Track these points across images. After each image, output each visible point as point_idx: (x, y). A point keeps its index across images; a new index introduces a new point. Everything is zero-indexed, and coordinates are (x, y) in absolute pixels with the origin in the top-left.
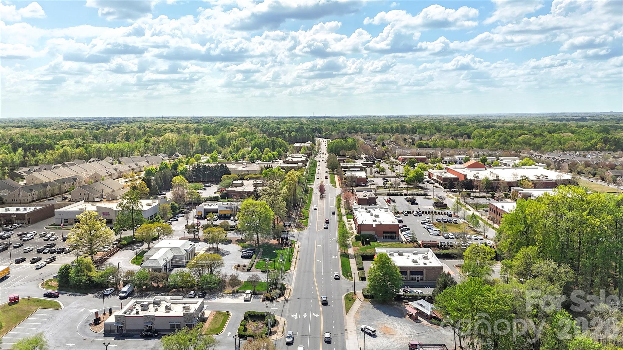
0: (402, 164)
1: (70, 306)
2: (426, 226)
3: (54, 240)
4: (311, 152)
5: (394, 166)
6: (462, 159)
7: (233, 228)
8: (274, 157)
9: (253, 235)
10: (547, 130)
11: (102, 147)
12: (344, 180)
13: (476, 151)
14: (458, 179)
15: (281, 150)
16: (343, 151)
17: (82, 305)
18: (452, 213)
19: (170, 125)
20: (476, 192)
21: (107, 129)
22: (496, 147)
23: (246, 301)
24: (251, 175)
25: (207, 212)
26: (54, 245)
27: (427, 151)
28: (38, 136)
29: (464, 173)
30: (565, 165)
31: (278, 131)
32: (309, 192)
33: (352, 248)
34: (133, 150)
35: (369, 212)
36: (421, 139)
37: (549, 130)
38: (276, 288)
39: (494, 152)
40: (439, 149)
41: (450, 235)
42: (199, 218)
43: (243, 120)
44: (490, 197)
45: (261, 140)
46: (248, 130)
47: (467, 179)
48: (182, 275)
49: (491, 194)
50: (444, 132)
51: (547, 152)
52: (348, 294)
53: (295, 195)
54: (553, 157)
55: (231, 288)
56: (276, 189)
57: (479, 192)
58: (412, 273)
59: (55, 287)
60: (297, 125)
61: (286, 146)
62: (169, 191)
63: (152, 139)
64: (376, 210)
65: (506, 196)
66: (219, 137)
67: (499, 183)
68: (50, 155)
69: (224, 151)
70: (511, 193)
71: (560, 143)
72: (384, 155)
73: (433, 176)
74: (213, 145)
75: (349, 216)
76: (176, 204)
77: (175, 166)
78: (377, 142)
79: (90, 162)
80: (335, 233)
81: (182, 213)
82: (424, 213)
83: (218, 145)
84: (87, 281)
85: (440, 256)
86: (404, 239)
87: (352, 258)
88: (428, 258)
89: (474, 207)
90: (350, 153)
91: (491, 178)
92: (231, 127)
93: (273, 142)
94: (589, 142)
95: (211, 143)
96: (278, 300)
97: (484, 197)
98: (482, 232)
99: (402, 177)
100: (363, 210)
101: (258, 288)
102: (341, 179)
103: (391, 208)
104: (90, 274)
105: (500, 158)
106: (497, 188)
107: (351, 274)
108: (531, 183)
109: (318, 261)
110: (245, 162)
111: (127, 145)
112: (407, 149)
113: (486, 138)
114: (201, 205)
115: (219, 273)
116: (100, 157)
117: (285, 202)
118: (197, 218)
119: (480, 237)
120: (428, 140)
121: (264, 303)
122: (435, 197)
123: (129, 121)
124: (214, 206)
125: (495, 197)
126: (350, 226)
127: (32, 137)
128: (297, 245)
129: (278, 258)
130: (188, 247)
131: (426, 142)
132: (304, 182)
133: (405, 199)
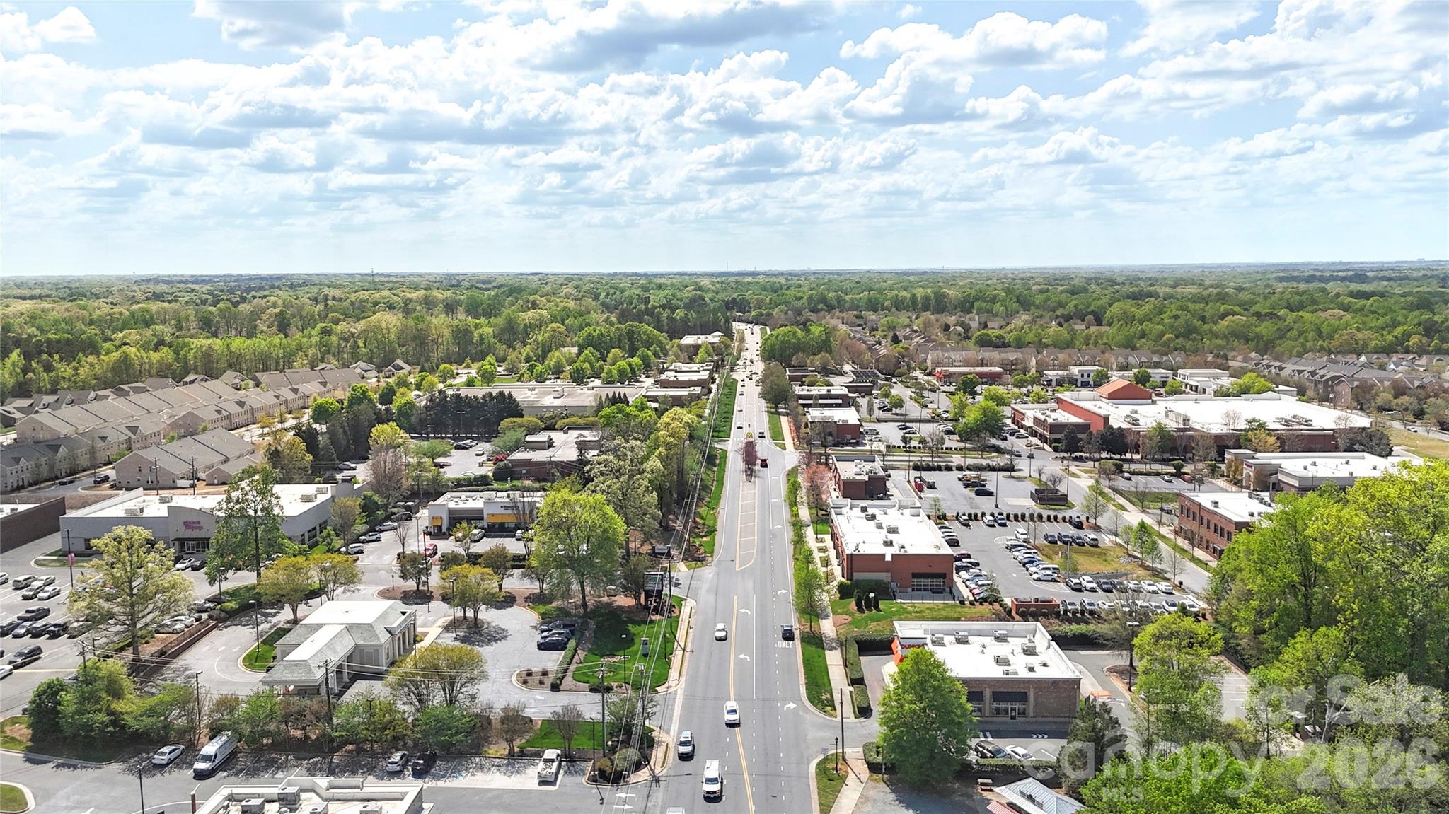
0: (942, 388)
1: (52, 802)
2: (1020, 555)
3: (49, 597)
4: (723, 359)
5: (926, 393)
6: (1089, 376)
7: (520, 560)
8: (633, 370)
9: (570, 583)
10: (1285, 304)
11: (216, 348)
12: (803, 430)
13: (1121, 355)
14: (1088, 426)
15: (650, 354)
16: (801, 355)
17: (87, 798)
18: (1083, 519)
19: (387, 293)
20: (1135, 462)
21: (236, 304)
22: (1165, 344)
23: (544, 781)
24: (573, 419)
25: (454, 519)
26: (45, 613)
27: (1003, 355)
28: (70, 319)
29: (1103, 412)
30: (1345, 390)
31: (643, 307)
32: (718, 462)
33: (831, 618)
34: (293, 354)
35: (873, 517)
36: (985, 326)
37: (1288, 303)
38: (627, 743)
39: (1165, 358)
40: (1032, 350)
41: (1086, 581)
42: (437, 533)
43: (561, 281)
44: (1172, 475)
45: (602, 328)
46: (571, 304)
47: (1111, 427)
48: (370, 706)
49: (1173, 465)
50: (1037, 307)
51: (1291, 356)
52: (826, 759)
53: (681, 472)
54: (1310, 369)
55: (505, 745)
56: (632, 461)
57: (1141, 461)
58: (997, 696)
59: (20, 742)
60: (688, 294)
61: (661, 344)
62: (364, 459)
63: (339, 327)
64: (889, 511)
65: (1214, 471)
66: (500, 320)
67: (1191, 437)
68: (88, 366)
69: (512, 355)
70: (1223, 461)
71: (1320, 334)
72: (898, 363)
73: (1023, 419)
74: (486, 340)
75: (820, 527)
76: (376, 498)
77: (387, 396)
78: (879, 334)
79: (185, 384)
80: (785, 576)
81: (393, 521)
82: (1012, 517)
83: (500, 341)
84: (107, 726)
85: (1065, 642)
86: (966, 593)
87: (832, 649)
88: (1037, 650)
89: (1134, 500)
90: (817, 360)
91: (1171, 425)
92: (531, 298)
93: (630, 334)
94: (1389, 332)
95: (481, 335)
96: (633, 778)
97: (1158, 474)
98: (1166, 572)
99: (947, 420)
100: (857, 511)
101: (581, 742)
102: (798, 428)
103: (926, 505)
104: (119, 706)
105: (1180, 371)
106: (1187, 449)
107: (832, 696)
108: (1272, 440)
109: (742, 656)
110: (560, 384)
111: (278, 341)
112: (953, 349)
113: (1141, 322)
114: (440, 501)
115: (473, 698)
116: (210, 369)
117: (655, 494)
118: (430, 534)
119: (1163, 586)
120: (1001, 328)
121: (593, 789)
122: (1035, 475)
123: (295, 284)
124: (475, 501)
125: (1185, 473)
126: (822, 555)
127: (56, 322)
128: (686, 610)
129: (635, 648)
130: (397, 621)
131: (998, 332)
132: (705, 436)
133: (960, 479)
